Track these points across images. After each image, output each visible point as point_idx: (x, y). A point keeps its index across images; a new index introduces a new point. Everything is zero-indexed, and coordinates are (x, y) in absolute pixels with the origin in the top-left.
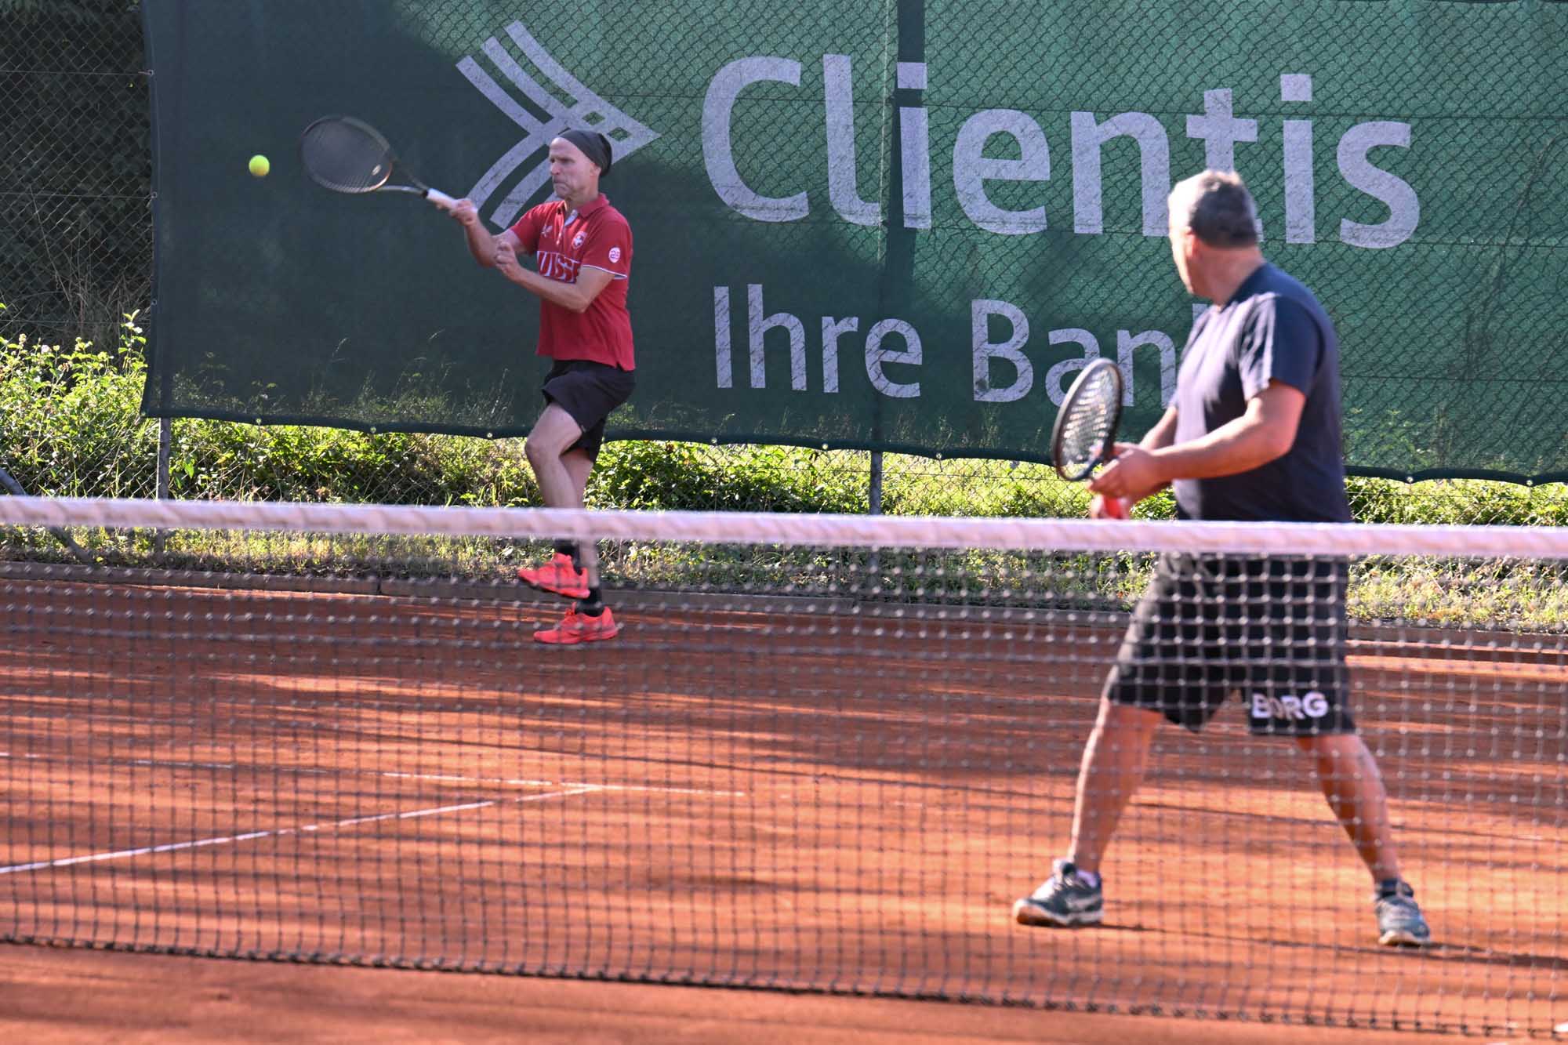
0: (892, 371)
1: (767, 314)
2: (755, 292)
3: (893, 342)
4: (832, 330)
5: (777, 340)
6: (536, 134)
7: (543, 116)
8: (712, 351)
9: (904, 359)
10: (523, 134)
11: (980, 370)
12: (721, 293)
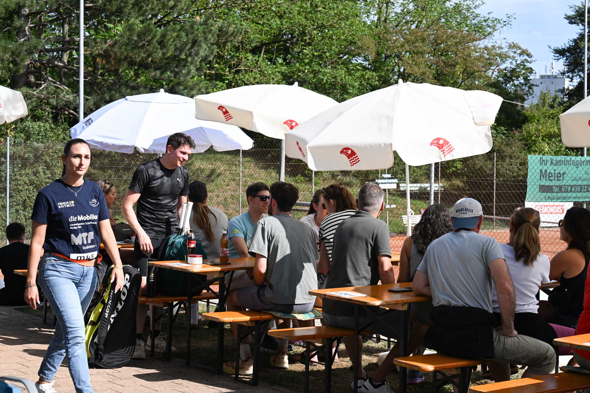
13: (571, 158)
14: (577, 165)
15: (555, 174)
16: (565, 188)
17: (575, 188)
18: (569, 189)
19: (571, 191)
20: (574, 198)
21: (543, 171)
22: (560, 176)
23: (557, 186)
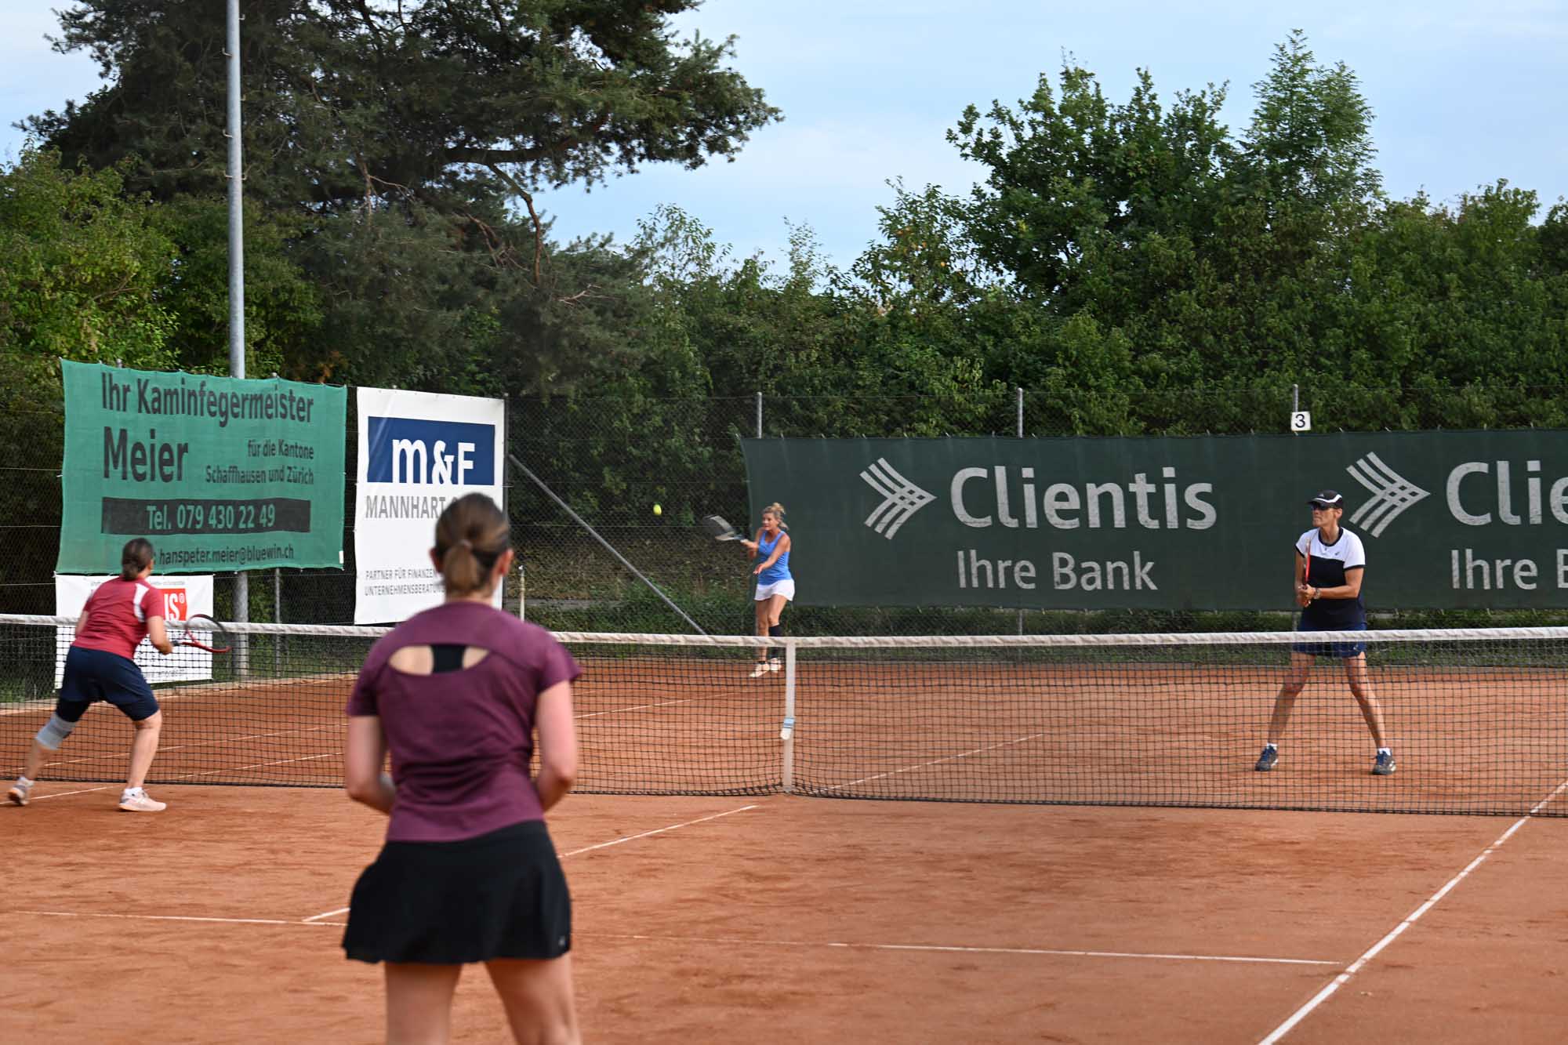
0: (1025, 580)
1: (978, 560)
2: (973, 553)
3: (1025, 569)
4: (1002, 565)
5: (982, 570)
6: (891, 499)
7: (893, 492)
8: (957, 574)
9: (1028, 575)
10: (885, 498)
11: (1057, 578)
12: (961, 554)
13: (203, 384)
14: (226, 409)
15: (153, 447)
16: (188, 512)
17: (219, 513)
18: (200, 518)
19: (207, 529)
20: (221, 556)
21: (116, 435)
22: (170, 457)
23: (160, 504)
